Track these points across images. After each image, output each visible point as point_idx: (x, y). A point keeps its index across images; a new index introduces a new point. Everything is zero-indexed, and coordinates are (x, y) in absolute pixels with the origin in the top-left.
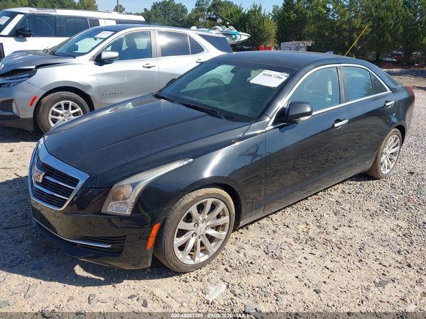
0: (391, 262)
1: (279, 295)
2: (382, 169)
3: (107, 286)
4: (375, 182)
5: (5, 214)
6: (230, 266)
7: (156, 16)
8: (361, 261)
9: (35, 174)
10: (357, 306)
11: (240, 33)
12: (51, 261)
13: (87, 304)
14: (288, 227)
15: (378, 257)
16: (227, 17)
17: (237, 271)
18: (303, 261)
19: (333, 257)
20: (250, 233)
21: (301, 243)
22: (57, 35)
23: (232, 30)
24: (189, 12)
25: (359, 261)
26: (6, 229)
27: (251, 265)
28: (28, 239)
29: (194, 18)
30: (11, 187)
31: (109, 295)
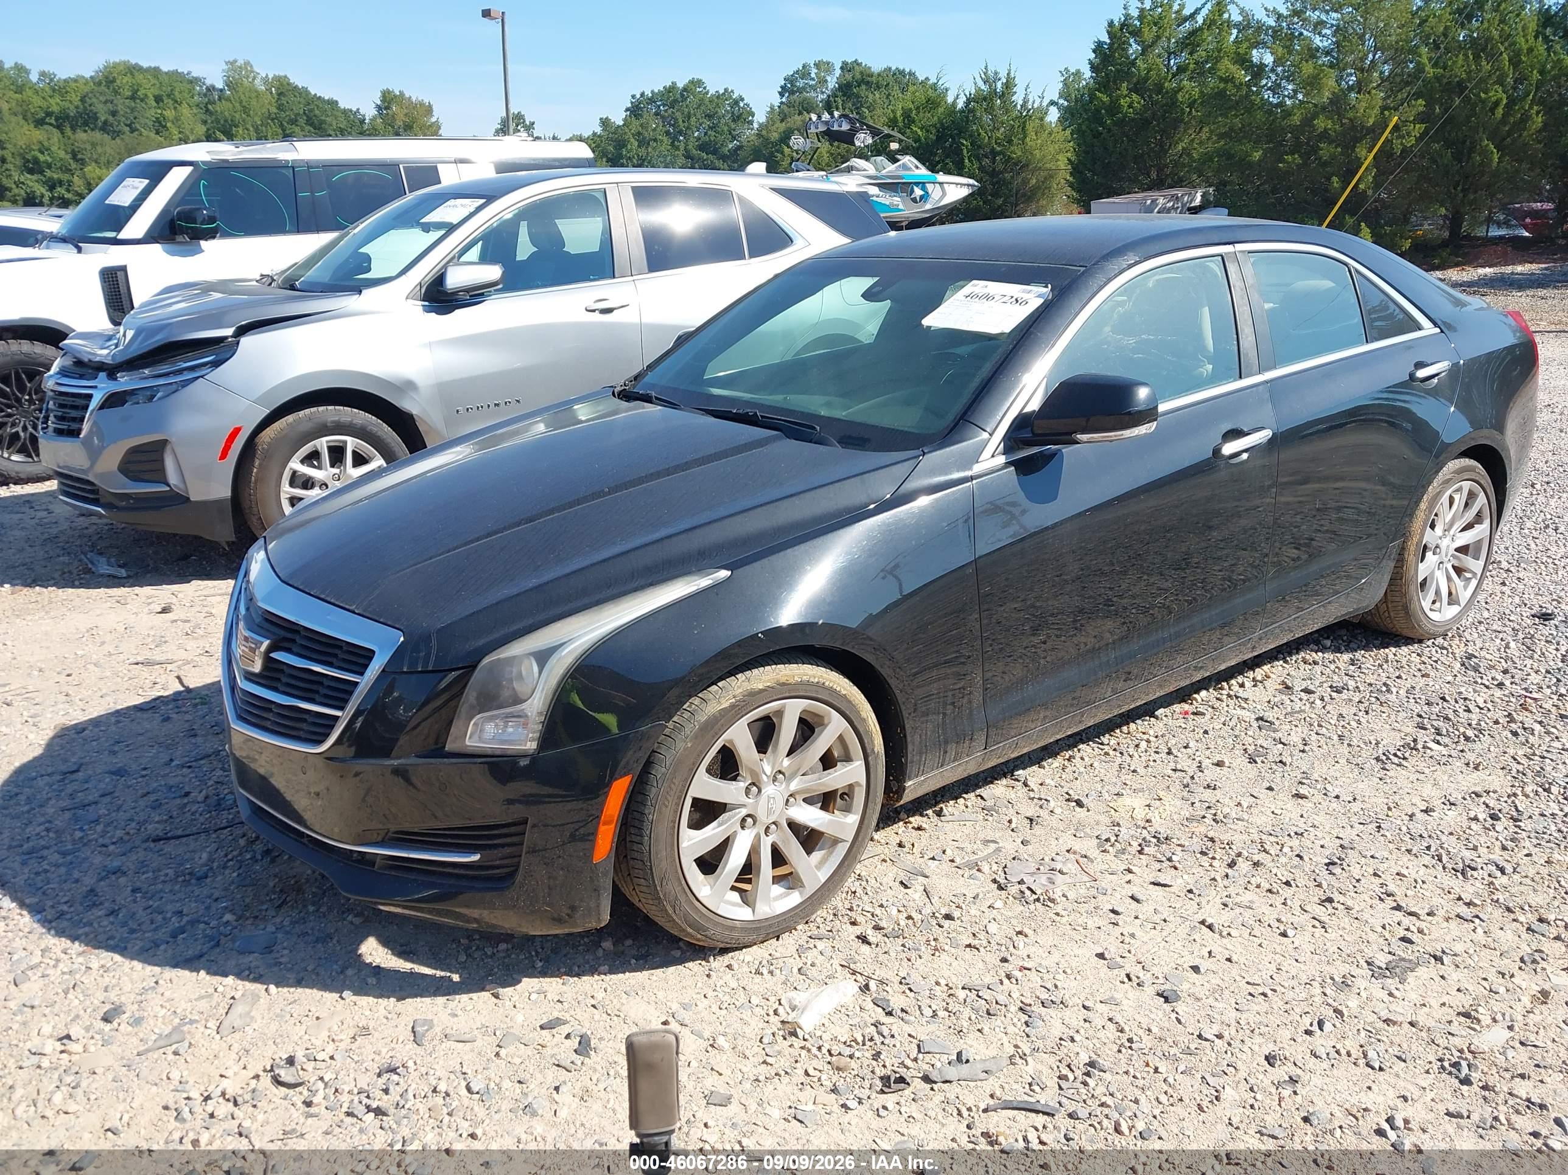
0: (1436, 901)
1: (1037, 1009)
2: (1426, 604)
3: (474, 996)
4: (1405, 650)
5: (153, 797)
6: (877, 928)
7: (643, 143)
8: (1330, 900)
9: (239, 649)
10: (1301, 1038)
11: (941, 177)
12: (298, 929)
13: (411, 1045)
14: (1079, 804)
15: (1392, 888)
16: (893, 123)
17: (900, 941)
18: (1127, 907)
19: (1232, 890)
20: (948, 827)
21: (1123, 851)
22: (302, 226)
23: (912, 168)
24: (760, 117)
25: (1322, 902)
26: (157, 840)
27: (947, 923)
28: (225, 867)
29: (775, 136)
30: (167, 719)
31: (480, 1020)
